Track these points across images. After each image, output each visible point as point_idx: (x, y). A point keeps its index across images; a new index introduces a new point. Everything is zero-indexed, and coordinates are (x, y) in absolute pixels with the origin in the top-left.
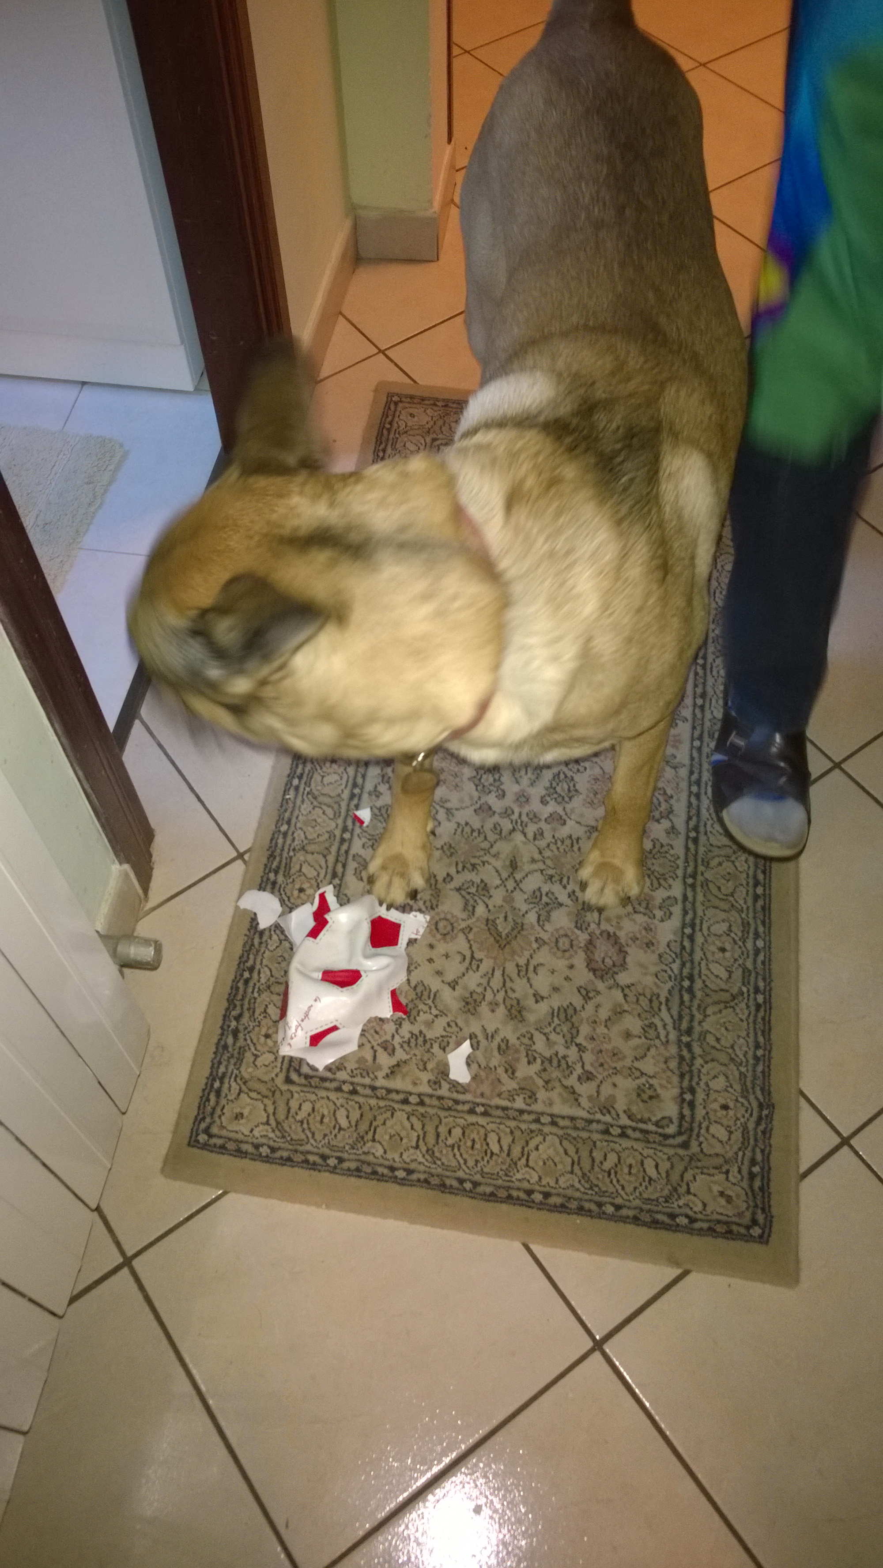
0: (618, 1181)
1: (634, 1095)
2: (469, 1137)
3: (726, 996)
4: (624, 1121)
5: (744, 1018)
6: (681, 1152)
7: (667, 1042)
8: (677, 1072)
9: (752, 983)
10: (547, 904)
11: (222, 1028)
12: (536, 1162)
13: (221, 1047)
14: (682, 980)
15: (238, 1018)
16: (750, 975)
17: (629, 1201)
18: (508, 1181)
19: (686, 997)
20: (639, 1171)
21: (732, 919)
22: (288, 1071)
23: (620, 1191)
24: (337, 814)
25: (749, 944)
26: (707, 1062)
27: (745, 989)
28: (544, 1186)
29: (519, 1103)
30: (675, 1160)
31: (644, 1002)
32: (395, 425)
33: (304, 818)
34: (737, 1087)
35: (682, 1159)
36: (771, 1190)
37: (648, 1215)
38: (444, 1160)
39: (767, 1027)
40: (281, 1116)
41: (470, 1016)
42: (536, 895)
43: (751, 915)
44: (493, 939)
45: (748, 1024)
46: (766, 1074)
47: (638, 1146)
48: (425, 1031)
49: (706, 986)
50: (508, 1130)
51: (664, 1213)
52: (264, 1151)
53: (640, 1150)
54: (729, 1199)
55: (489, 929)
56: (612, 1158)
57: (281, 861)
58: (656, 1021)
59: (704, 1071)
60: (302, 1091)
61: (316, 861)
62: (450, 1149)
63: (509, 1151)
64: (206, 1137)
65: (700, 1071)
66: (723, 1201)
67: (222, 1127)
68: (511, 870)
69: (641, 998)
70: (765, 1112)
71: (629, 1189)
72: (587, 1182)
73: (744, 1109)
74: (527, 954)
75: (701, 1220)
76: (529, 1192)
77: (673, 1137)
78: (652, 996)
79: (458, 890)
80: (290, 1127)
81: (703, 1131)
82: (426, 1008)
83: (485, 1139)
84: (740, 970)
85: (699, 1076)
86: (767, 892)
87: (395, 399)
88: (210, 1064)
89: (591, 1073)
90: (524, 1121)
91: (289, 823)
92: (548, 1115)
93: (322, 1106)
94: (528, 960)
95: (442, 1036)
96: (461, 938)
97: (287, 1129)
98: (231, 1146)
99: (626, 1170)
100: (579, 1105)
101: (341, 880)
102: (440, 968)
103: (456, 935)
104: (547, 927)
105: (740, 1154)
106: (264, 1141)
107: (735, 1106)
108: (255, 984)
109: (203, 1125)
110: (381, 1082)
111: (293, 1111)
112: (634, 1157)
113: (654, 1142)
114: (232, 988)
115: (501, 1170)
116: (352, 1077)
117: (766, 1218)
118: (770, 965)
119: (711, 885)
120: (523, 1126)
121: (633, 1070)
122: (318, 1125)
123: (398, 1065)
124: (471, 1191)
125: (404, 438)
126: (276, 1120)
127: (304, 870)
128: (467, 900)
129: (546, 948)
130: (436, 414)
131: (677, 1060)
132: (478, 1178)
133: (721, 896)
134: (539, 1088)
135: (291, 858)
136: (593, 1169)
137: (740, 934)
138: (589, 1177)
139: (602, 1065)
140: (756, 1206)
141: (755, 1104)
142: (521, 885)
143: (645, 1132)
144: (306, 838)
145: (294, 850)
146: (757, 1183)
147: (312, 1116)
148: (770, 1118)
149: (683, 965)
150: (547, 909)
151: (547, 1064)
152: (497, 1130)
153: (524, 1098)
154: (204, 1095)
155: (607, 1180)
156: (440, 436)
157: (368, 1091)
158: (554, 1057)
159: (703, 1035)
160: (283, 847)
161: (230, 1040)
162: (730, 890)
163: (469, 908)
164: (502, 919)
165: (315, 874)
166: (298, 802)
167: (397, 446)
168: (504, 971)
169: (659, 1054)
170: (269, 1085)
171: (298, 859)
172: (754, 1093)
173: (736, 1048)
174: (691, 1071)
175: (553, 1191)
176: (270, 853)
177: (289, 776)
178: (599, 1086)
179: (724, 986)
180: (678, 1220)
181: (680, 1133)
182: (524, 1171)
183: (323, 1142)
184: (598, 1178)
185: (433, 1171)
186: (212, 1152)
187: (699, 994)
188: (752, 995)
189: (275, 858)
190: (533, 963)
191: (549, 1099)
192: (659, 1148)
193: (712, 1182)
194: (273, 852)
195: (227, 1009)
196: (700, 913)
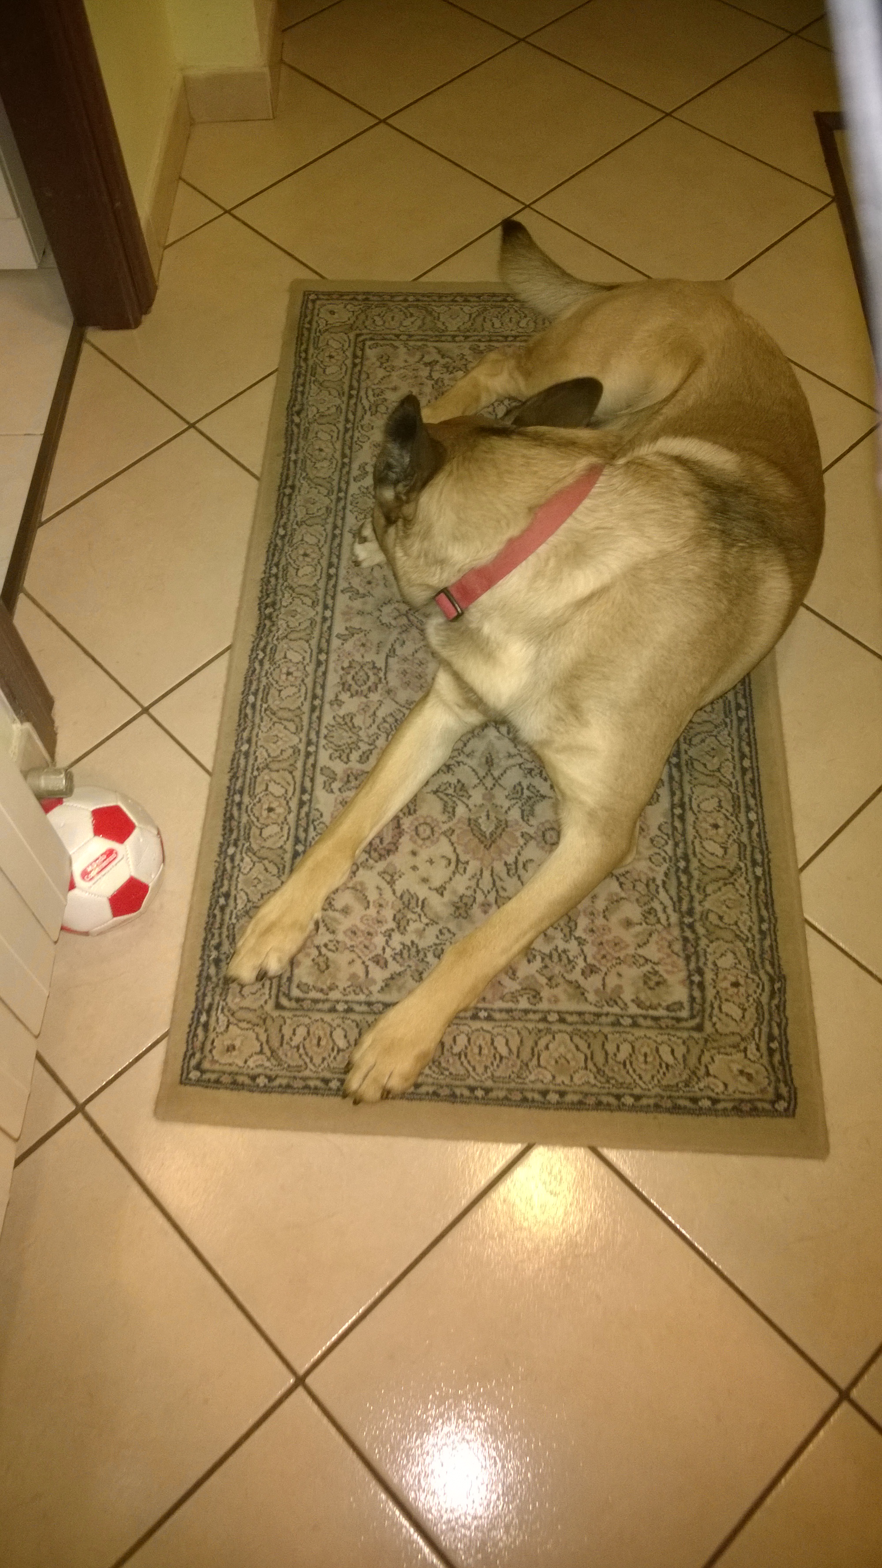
0: (634, 1071)
1: (641, 984)
2: (475, 1044)
3: (724, 873)
4: (633, 1009)
5: (745, 893)
6: (696, 1035)
7: (669, 925)
8: (681, 954)
9: (748, 857)
10: (530, 798)
11: (202, 958)
12: (548, 1063)
13: (203, 978)
14: (678, 861)
15: (218, 947)
16: (745, 850)
17: (649, 1090)
18: (521, 1083)
19: (684, 879)
20: (655, 1058)
21: (722, 794)
22: (277, 997)
23: (638, 1081)
24: (299, 728)
25: (743, 819)
26: (712, 942)
27: (742, 865)
28: (559, 1085)
29: (524, 1004)
30: (691, 1043)
31: (641, 887)
32: (314, 325)
33: (264, 735)
34: (746, 963)
35: (697, 1043)
36: (791, 1062)
37: (669, 1101)
38: (452, 1070)
39: (769, 900)
40: (275, 1043)
41: (463, 921)
42: (517, 791)
43: (741, 789)
44: (477, 840)
45: (750, 898)
46: (774, 948)
47: (652, 1034)
48: (416, 941)
49: (703, 865)
50: (515, 1032)
51: (686, 1098)
52: (261, 1081)
53: (654, 1038)
54: (749, 1077)
55: (472, 830)
56: (626, 1049)
57: (244, 782)
58: (656, 905)
59: (708, 950)
60: (295, 1016)
61: (284, 779)
62: (457, 1058)
63: (518, 1052)
64: (198, 1074)
65: (705, 952)
66: (744, 1080)
67: (214, 1061)
68: (487, 767)
69: (638, 884)
70: (777, 985)
71: (647, 1078)
72: (603, 1076)
73: (755, 985)
74: (514, 851)
75: (724, 1100)
76: (544, 1093)
77: (686, 1020)
78: (648, 881)
79: (435, 792)
80: (286, 1055)
81: (716, 1011)
82: (414, 917)
83: (492, 1043)
84: (736, 846)
85: (705, 956)
86: (755, 765)
87: (312, 297)
88: (193, 998)
89: (595, 966)
90: (531, 1020)
91: (249, 741)
92: (554, 1012)
93: (317, 1028)
94: (516, 858)
95: (436, 944)
96: (444, 840)
97: (283, 1057)
98: (225, 1079)
99: (642, 1059)
100: (586, 999)
101: (311, 795)
102: (425, 875)
103: (438, 839)
104: (533, 821)
105: (757, 1030)
106: (260, 1070)
107: (746, 983)
108: (232, 912)
109: (193, 1062)
110: (376, 997)
111: (286, 1038)
112: (648, 1046)
113: (667, 1027)
114: (209, 916)
115: (513, 1072)
116: (344, 995)
117: (789, 1092)
118: (765, 837)
119: (696, 763)
120: (530, 1026)
121: (637, 957)
122: (315, 1049)
123: (392, 978)
124: (483, 1098)
125: (327, 336)
126: (270, 1048)
127: (270, 788)
128: (446, 802)
129: (532, 843)
130: (357, 308)
131: (681, 942)
132: (489, 1084)
133: (708, 773)
134: (542, 986)
135: (256, 777)
136: (607, 1061)
137: (731, 809)
138: (604, 1072)
139: (604, 957)
140: (778, 1080)
141: (765, 978)
142: (500, 781)
143: (656, 1019)
144: (269, 756)
145: (258, 769)
146: (777, 1058)
147: (308, 1040)
148: (783, 991)
149: (676, 845)
150: (531, 802)
151: (547, 960)
152: (504, 1034)
153: (528, 998)
154: (190, 1031)
155: (624, 1072)
156: (365, 331)
157: (364, 1008)
158: (554, 952)
159: (705, 916)
160: (246, 767)
161: (212, 971)
162: (717, 767)
163: (449, 811)
164: (484, 818)
165: (283, 791)
166: (257, 720)
167: (320, 345)
168: (492, 871)
169: (663, 939)
170: (259, 1012)
171: (263, 780)
172: (763, 967)
173: (740, 924)
174: (696, 953)
175: (568, 1089)
176: (231, 774)
177: (243, 693)
178: (604, 979)
179: (720, 862)
180: (700, 1103)
181: (692, 1017)
182: (536, 1071)
183: (322, 1066)
184: (613, 1070)
185: (443, 1082)
186: (207, 1087)
187: (696, 874)
188: (750, 869)
189: (238, 778)
190: (521, 860)
191: (555, 996)
192: (672, 1032)
193: (732, 1061)
194: (235, 773)
195: (205, 939)
196: (687, 791)
